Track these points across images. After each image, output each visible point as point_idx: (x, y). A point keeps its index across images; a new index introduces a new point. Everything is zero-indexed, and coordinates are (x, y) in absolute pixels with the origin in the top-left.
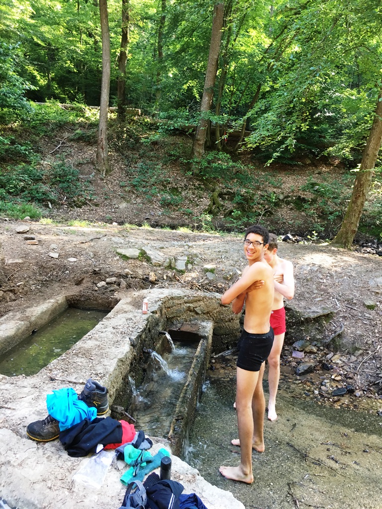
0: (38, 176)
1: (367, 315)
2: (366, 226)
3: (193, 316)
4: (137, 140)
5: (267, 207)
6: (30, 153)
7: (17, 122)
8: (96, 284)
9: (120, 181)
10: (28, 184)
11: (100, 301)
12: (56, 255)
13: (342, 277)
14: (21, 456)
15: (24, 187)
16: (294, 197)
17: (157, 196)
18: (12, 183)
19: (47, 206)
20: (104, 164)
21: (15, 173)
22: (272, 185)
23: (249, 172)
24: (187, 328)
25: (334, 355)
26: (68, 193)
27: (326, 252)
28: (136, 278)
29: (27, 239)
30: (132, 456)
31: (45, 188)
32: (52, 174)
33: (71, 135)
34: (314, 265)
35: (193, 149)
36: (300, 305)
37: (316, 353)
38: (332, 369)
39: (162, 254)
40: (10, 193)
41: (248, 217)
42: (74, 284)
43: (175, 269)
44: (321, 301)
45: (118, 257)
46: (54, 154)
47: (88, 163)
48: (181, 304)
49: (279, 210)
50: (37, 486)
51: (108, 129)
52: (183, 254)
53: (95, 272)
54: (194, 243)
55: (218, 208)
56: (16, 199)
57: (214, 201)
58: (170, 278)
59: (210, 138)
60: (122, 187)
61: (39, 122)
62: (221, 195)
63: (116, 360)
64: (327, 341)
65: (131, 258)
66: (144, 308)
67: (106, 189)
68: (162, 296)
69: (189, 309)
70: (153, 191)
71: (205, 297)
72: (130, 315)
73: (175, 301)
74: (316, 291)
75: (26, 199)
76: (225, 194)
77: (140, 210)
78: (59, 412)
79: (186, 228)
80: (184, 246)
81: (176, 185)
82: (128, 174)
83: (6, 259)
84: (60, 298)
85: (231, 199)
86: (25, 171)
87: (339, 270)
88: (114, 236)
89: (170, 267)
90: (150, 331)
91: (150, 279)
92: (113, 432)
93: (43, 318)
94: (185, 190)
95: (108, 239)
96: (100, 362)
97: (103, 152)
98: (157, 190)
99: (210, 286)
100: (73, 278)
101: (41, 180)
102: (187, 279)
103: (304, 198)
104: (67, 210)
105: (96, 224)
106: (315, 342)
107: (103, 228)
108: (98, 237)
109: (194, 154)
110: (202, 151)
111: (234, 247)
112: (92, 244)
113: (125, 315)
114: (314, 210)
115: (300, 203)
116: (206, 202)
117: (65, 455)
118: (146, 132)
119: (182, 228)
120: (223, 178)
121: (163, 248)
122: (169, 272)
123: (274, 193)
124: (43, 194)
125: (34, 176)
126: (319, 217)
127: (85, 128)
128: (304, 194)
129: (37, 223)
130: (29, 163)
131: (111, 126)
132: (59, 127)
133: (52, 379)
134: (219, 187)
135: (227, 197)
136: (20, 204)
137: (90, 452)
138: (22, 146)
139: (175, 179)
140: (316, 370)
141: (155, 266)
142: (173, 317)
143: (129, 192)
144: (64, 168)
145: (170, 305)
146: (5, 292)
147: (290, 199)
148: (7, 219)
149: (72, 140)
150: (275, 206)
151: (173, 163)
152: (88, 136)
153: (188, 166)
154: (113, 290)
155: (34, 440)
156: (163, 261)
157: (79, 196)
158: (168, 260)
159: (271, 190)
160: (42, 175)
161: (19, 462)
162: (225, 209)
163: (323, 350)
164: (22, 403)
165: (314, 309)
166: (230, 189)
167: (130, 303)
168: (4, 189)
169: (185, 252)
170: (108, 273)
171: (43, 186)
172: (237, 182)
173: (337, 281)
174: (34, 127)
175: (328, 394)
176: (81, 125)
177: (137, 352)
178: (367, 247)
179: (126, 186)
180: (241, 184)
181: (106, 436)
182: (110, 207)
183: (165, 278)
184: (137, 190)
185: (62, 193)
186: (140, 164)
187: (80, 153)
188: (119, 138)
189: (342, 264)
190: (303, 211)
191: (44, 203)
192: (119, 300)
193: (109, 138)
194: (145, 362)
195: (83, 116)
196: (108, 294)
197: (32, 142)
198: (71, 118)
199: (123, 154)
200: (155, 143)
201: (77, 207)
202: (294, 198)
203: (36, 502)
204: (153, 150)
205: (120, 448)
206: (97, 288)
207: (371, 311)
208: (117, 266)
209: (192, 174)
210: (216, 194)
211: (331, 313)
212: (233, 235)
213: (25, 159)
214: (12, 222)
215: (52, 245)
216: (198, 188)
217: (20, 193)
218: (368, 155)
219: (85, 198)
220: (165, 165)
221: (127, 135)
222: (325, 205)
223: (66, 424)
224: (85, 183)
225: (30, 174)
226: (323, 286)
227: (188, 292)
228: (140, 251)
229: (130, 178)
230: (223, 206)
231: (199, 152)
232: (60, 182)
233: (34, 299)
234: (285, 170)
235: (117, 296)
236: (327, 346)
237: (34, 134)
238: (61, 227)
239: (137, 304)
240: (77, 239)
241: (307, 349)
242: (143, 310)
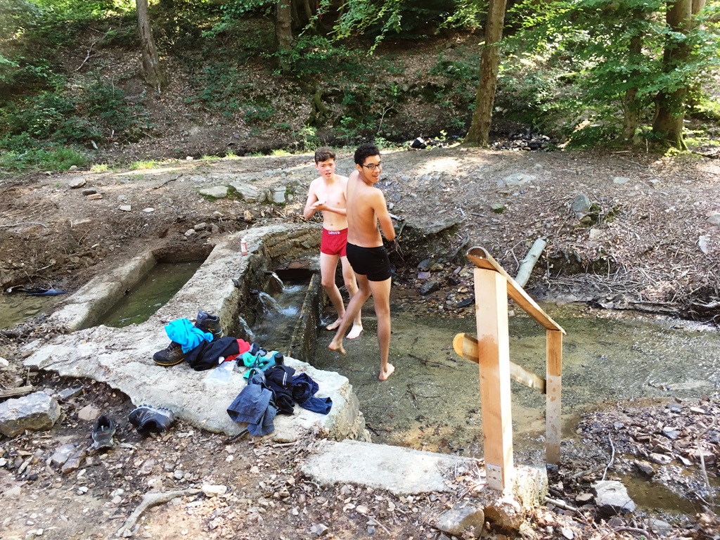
0: (68, 107)
1: (495, 220)
2: (516, 111)
3: (300, 252)
4: (197, 32)
5: (388, 104)
6: (49, 74)
7: (19, 30)
8: (183, 233)
9: (184, 97)
10: (57, 120)
11: (192, 251)
12: (128, 208)
13: (468, 182)
14: (154, 377)
15: (52, 125)
16: (423, 85)
17: (239, 111)
18: (35, 123)
19: (91, 147)
20: (157, 75)
21: (36, 107)
22: (392, 72)
23: (359, 59)
24: (296, 265)
25: (462, 268)
26: (115, 124)
27: (452, 156)
28: (228, 220)
29: (86, 194)
30: (251, 360)
31: (81, 122)
32: (87, 101)
33: (102, 40)
34: (436, 173)
35: (276, 36)
36: (422, 222)
37: (442, 270)
38: (459, 283)
39: (255, 188)
40: (36, 136)
41: (365, 122)
42: (158, 237)
43: (274, 203)
44: (444, 213)
45: (203, 200)
46: (83, 71)
47: (133, 77)
48: (284, 240)
49: (404, 106)
50: (174, 394)
51: (151, 23)
52: (280, 184)
53: (179, 221)
54: (293, 168)
55: (324, 115)
56: (46, 143)
57: (316, 106)
58: (269, 214)
59: (299, 15)
60: (187, 104)
61: (50, 26)
62: (325, 97)
63: (222, 300)
64: (453, 255)
65: (219, 198)
66: (243, 249)
67: (167, 111)
68: (262, 234)
69: (295, 245)
70: (232, 105)
71: (311, 229)
72: (230, 259)
73: (277, 238)
74: (438, 203)
75: (60, 141)
76: (331, 95)
77: (220, 134)
78: (179, 337)
79: (282, 151)
80: (280, 174)
81: (261, 91)
82: (193, 85)
83: (70, 221)
84: (147, 254)
85: (339, 101)
86: (49, 103)
87: (464, 174)
88: (192, 174)
89: (267, 201)
90: (253, 272)
91: (246, 218)
92: (231, 345)
93: (134, 277)
94: (275, 97)
95: (186, 180)
96: (207, 303)
97: (151, 58)
98: (237, 102)
99: (318, 216)
100: (155, 231)
101: (74, 111)
102: (290, 212)
103: (435, 85)
104: (120, 148)
105: (164, 163)
106: (441, 259)
107: (176, 167)
108: (173, 178)
109: (279, 44)
110: (289, 38)
111: (342, 166)
112: (168, 188)
113: (223, 259)
114: (450, 100)
115: (430, 92)
116: (306, 109)
117: (193, 371)
118: (206, 19)
119: (277, 151)
120: (324, 72)
121: (255, 180)
122: (266, 207)
123: (396, 83)
124: (82, 131)
125: (64, 108)
126: (458, 108)
127: (118, 25)
128: (434, 80)
129: (89, 172)
130: (51, 89)
131: (155, 17)
132: (81, 29)
133: (163, 322)
134: (321, 85)
135: (333, 98)
136: (53, 150)
137: (214, 364)
138: (36, 67)
139: (259, 84)
140: (442, 287)
141: (249, 203)
142: (278, 257)
143: (199, 110)
144: (102, 90)
145: (273, 244)
146: (80, 257)
147: (417, 89)
148: (49, 172)
149: (103, 46)
150: (399, 101)
151: (252, 60)
152: (125, 37)
153: (273, 64)
154: (205, 237)
155: (161, 366)
156: (257, 195)
157: (131, 126)
158: (263, 194)
159: (390, 80)
160: (74, 104)
161: (154, 381)
162: (333, 116)
163: (450, 266)
164: (141, 344)
165: (437, 223)
166: (337, 86)
167: (227, 247)
168: (27, 132)
169: (283, 182)
170: (194, 219)
171: (79, 120)
172: (344, 74)
173: (462, 188)
174: (45, 35)
175: (454, 307)
176: (112, 21)
177: (243, 293)
178: (518, 139)
179: (193, 103)
180: (350, 77)
181: (225, 350)
182: (177, 136)
183: (263, 215)
184: (210, 107)
185: (107, 126)
186: (206, 68)
187: (119, 63)
188: (170, 34)
189: (468, 167)
190: (436, 103)
191: (86, 144)
192: (214, 246)
193: (156, 36)
194: (254, 304)
195: (111, 8)
196: (200, 241)
197: (47, 57)
198: (95, 13)
199: (180, 57)
200: (222, 34)
201: (132, 142)
202: (423, 87)
203: (177, 404)
204: (221, 44)
205: (239, 357)
206: (185, 238)
207: (498, 215)
208: (204, 209)
209: (281, 73)
210: (318, 96)
211: (456, 224)
212: (345, 150)
213: (44, 84)
214: (56, 175)
215: (120, 196)
216: (292, 92)
217: (50, 134)
218: (492, 23)
219: (141, 128)
220: (242, 64)
221: (181, 27)
222: (463, 91)
223: (187, 347)
224: (136, 107)
225: (57, 105)
226: (446, 196)
227: (292, 226)
228: (227, 188)
229: (196, 90)
230: (330, 112)
231: (285, 40)
232: (101, 110)
233: (116, 259)
234: (407, 49)
235: (210, 242)
236: (454, 261)
237: (47, 45)
238: (122, 172)
239: (235, 246)
240: (148, 186)
241: (433, 268)
242: (243, 251)
